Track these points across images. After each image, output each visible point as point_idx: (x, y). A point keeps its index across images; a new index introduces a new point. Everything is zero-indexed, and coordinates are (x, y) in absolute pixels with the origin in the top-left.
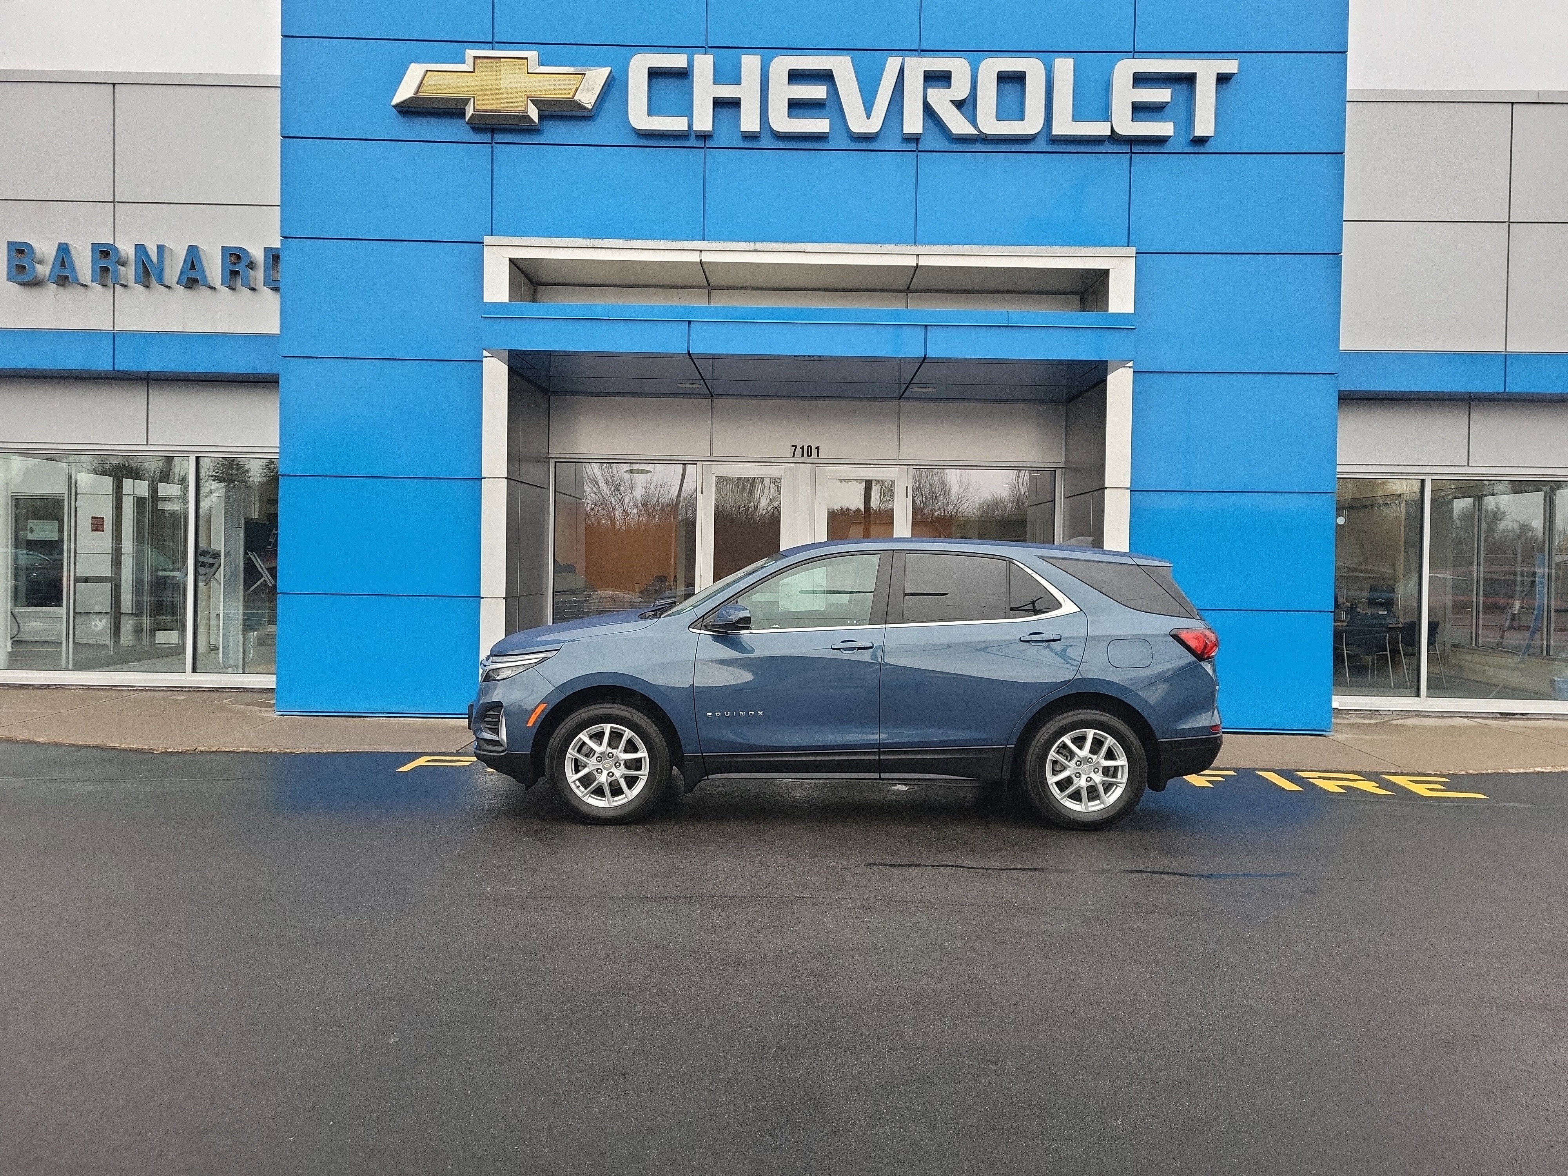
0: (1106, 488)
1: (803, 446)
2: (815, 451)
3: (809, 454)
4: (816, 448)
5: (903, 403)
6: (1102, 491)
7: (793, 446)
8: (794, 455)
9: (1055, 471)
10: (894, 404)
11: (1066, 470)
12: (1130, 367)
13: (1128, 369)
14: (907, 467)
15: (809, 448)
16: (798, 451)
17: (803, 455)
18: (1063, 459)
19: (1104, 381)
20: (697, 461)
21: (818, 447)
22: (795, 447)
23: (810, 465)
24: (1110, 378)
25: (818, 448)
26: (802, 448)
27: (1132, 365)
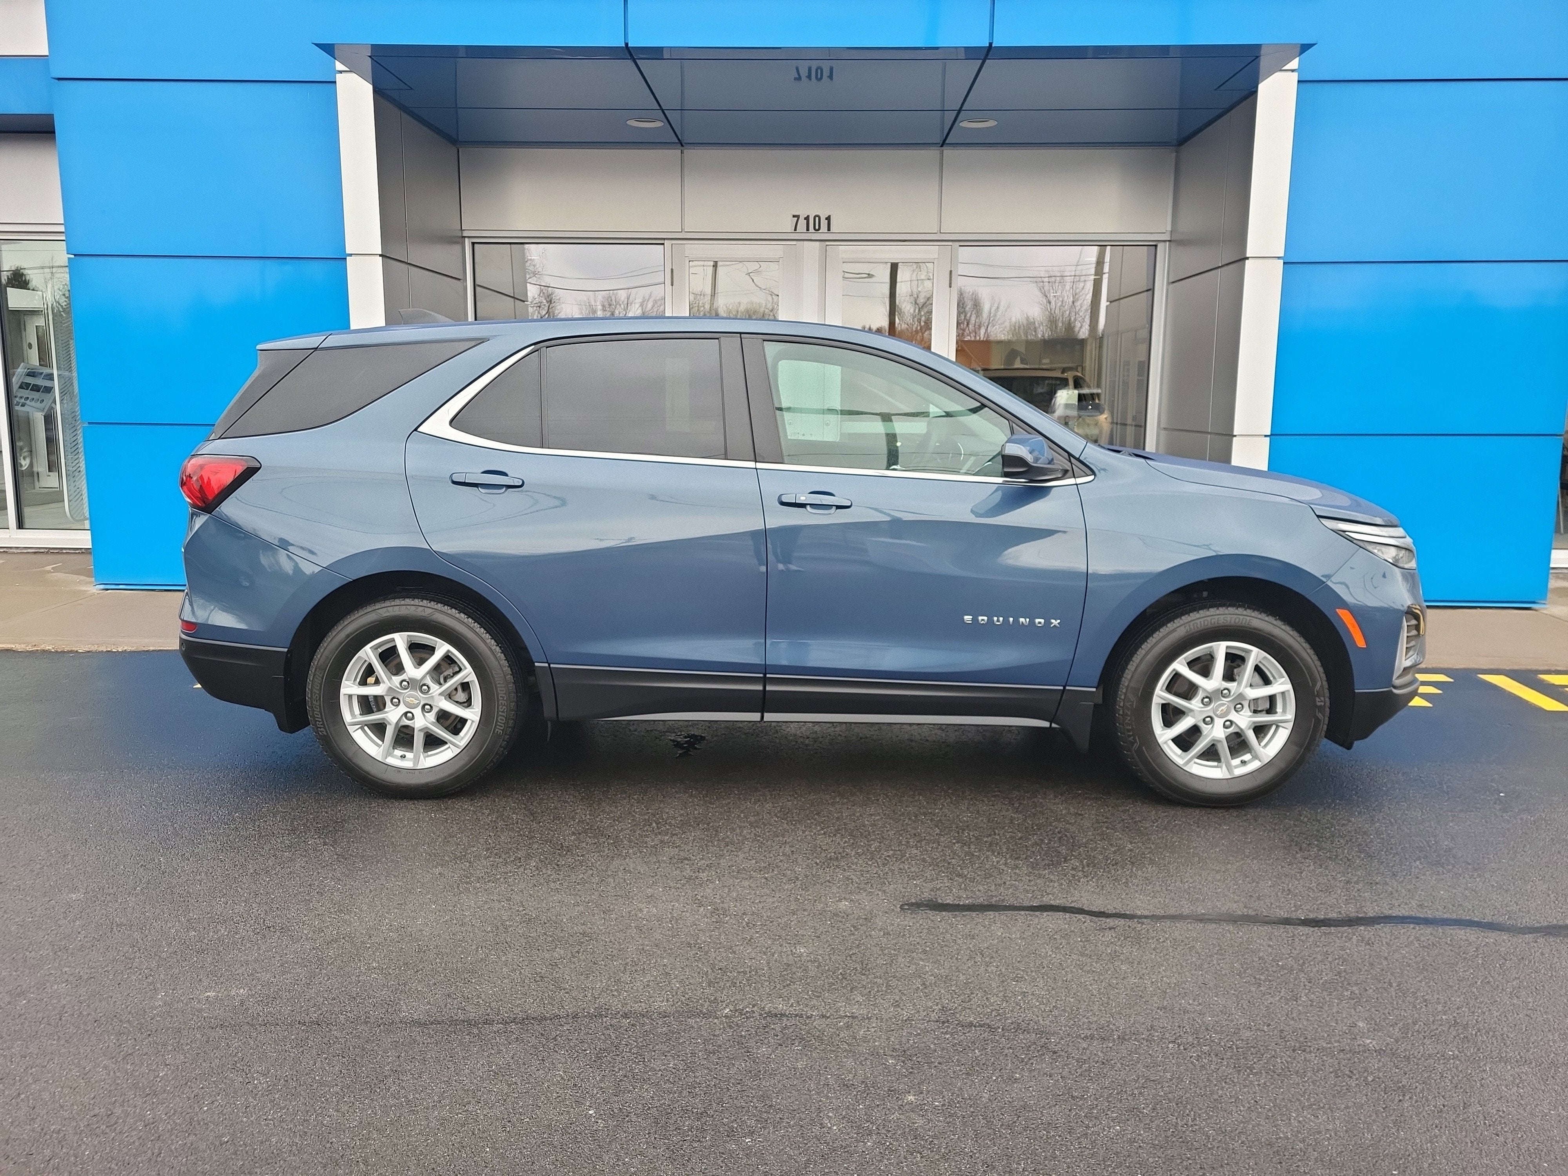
0: (1248, 258)
1: (808, 216)
2: (824, 223)
3: (817, 228)
4: (826, 219)
5: (948, 152)
6: (1240, 263)
7: (794, 216)
8: (795, 229)
9: (1156, 246)
10: (933, 153)
11: (1173, 244)
12: (1293, 71)
13: (1290, 73)
14: (950, 243)
15: (817, 218)
16: (802, 223)
17: (808, 229)
18: (1169, 228)
19: (1253, 93)
20: (664, 239)
21: (829, 216)
22: (798, 217)
23: (818, 243)
24: (1263, 88)
25: (828, 219)
26: (807, 218)
27: (1296, 67)
